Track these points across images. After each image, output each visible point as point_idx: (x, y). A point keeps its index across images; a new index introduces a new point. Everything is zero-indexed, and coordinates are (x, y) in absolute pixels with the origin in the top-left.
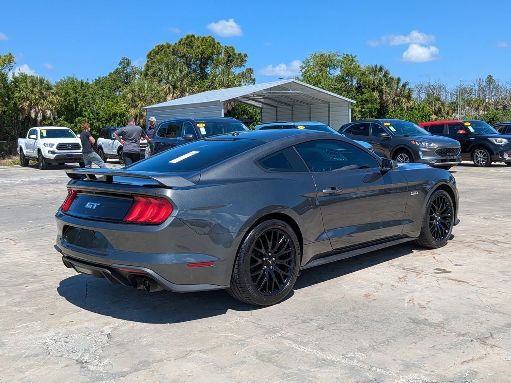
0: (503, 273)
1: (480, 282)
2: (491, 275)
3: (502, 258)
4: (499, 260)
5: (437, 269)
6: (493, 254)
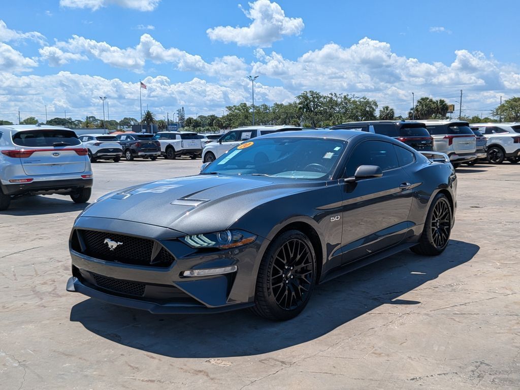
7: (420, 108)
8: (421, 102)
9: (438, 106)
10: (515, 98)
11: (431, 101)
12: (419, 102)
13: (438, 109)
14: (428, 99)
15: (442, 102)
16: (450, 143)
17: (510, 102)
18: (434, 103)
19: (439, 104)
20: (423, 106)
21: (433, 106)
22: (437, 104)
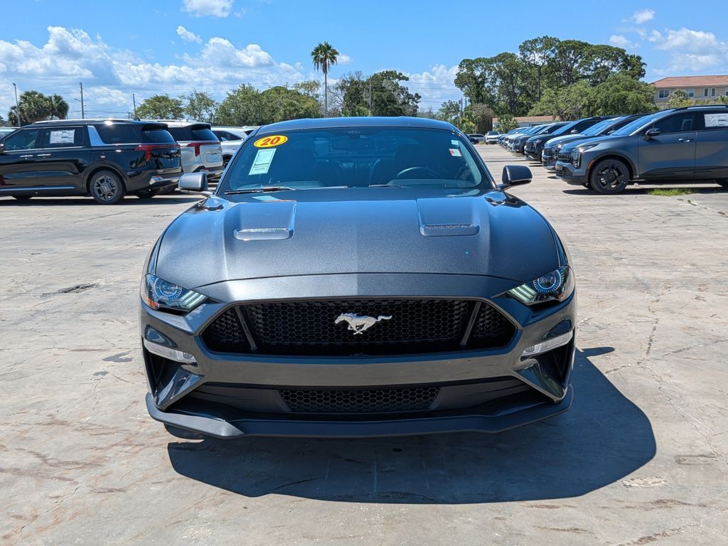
0: (22, 375)
1: (55, 355)
2: (41, 367)
3: (23, 411)
4: (30, 403)
5: (129, 360)
6: (43, 418)
7: (25, 106)
8: (26, 98)
9: (52, 104)
10: (157, 97)
11: (41, 96)
12: (22, 97)
13: (53, 109)
14: (36, 93)
15: (58, 98)
16: (197, 152)
17: (152, 102)
18: (46, 100)
19: (54, 102)
20: (30, 104)
21: (46, 104)
22: (50, 101)
